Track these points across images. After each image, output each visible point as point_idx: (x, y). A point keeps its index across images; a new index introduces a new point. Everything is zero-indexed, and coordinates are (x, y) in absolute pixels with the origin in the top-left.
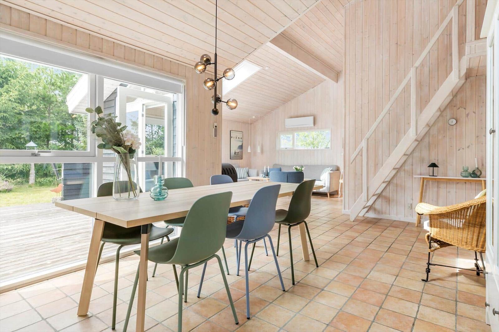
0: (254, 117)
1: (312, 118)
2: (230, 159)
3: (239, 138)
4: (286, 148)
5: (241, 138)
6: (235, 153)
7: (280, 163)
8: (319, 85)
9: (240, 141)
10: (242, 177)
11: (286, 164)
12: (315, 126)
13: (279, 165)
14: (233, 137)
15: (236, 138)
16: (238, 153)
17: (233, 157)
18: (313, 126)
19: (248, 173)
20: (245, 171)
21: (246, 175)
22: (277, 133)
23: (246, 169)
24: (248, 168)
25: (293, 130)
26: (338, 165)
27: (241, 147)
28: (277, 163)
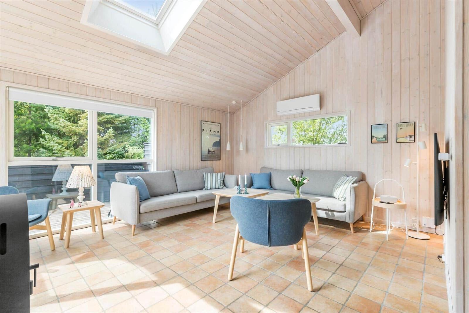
0: (234, 102)
1: (317, 96)
2: (201, 160)
3: (215, 132)
4: (278, 145)
5: (218, 132)
6: (209, 152)
7: (270, 166)
8: (328, 46)
9: (215, 135)
10: (214, 187)
11: (278, 167)
12: (322, 110)
13: (268, 168)
14: (205, 131)
15: (210, 131)
16: (214, 151)
17: (205, 158)
18: (319, 109)
19: (224, 180)
20: (219, 178)
21: (220, 184)
22: (266, 124)
23: (221, 175)
24: (224, 173)
25: (287, 118)
26: (362, 171)
27: (218, 144)
28: (266, 165)
